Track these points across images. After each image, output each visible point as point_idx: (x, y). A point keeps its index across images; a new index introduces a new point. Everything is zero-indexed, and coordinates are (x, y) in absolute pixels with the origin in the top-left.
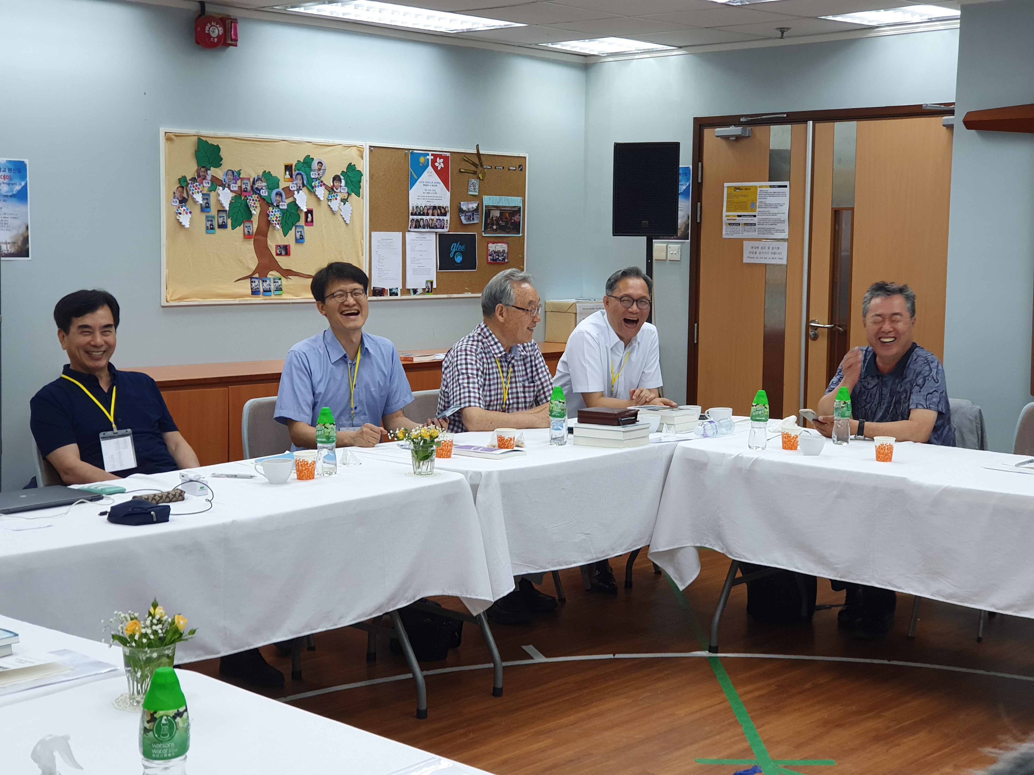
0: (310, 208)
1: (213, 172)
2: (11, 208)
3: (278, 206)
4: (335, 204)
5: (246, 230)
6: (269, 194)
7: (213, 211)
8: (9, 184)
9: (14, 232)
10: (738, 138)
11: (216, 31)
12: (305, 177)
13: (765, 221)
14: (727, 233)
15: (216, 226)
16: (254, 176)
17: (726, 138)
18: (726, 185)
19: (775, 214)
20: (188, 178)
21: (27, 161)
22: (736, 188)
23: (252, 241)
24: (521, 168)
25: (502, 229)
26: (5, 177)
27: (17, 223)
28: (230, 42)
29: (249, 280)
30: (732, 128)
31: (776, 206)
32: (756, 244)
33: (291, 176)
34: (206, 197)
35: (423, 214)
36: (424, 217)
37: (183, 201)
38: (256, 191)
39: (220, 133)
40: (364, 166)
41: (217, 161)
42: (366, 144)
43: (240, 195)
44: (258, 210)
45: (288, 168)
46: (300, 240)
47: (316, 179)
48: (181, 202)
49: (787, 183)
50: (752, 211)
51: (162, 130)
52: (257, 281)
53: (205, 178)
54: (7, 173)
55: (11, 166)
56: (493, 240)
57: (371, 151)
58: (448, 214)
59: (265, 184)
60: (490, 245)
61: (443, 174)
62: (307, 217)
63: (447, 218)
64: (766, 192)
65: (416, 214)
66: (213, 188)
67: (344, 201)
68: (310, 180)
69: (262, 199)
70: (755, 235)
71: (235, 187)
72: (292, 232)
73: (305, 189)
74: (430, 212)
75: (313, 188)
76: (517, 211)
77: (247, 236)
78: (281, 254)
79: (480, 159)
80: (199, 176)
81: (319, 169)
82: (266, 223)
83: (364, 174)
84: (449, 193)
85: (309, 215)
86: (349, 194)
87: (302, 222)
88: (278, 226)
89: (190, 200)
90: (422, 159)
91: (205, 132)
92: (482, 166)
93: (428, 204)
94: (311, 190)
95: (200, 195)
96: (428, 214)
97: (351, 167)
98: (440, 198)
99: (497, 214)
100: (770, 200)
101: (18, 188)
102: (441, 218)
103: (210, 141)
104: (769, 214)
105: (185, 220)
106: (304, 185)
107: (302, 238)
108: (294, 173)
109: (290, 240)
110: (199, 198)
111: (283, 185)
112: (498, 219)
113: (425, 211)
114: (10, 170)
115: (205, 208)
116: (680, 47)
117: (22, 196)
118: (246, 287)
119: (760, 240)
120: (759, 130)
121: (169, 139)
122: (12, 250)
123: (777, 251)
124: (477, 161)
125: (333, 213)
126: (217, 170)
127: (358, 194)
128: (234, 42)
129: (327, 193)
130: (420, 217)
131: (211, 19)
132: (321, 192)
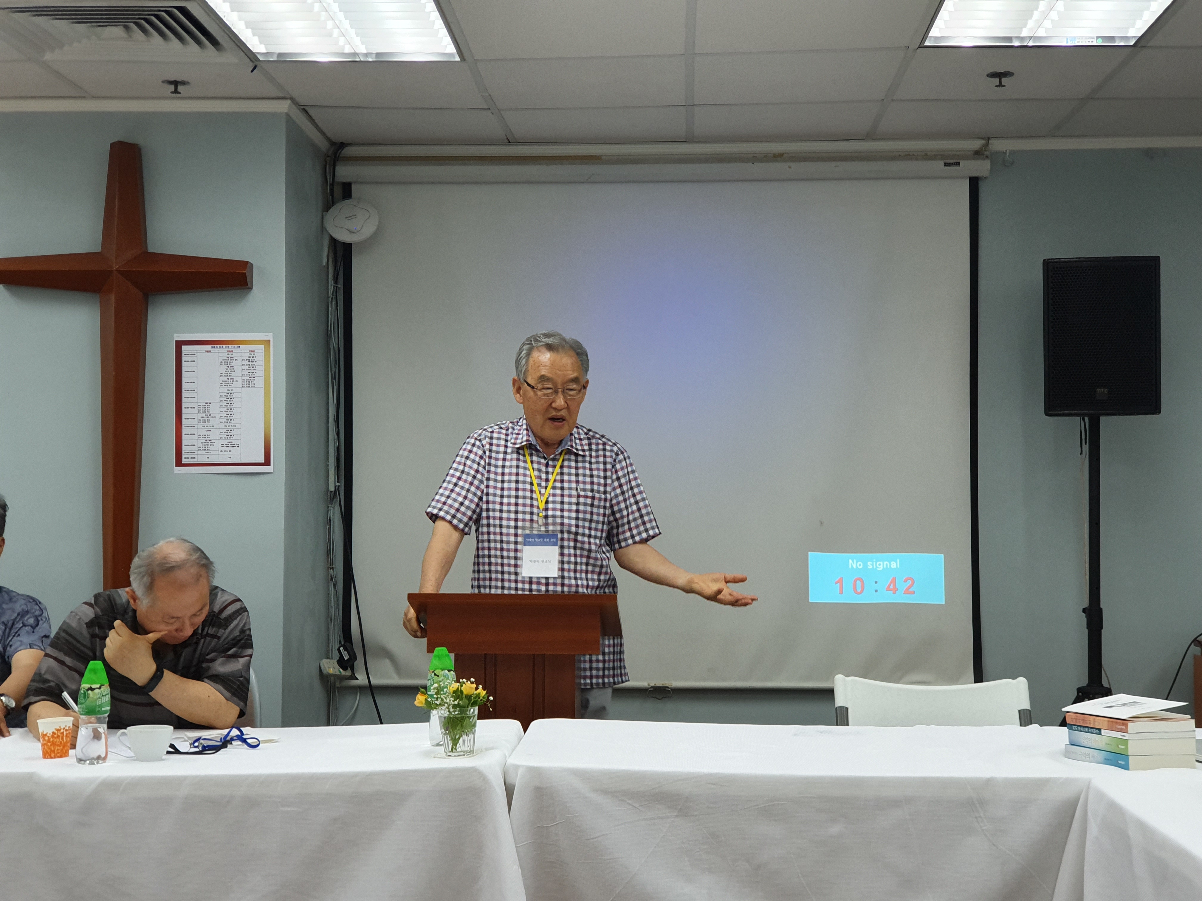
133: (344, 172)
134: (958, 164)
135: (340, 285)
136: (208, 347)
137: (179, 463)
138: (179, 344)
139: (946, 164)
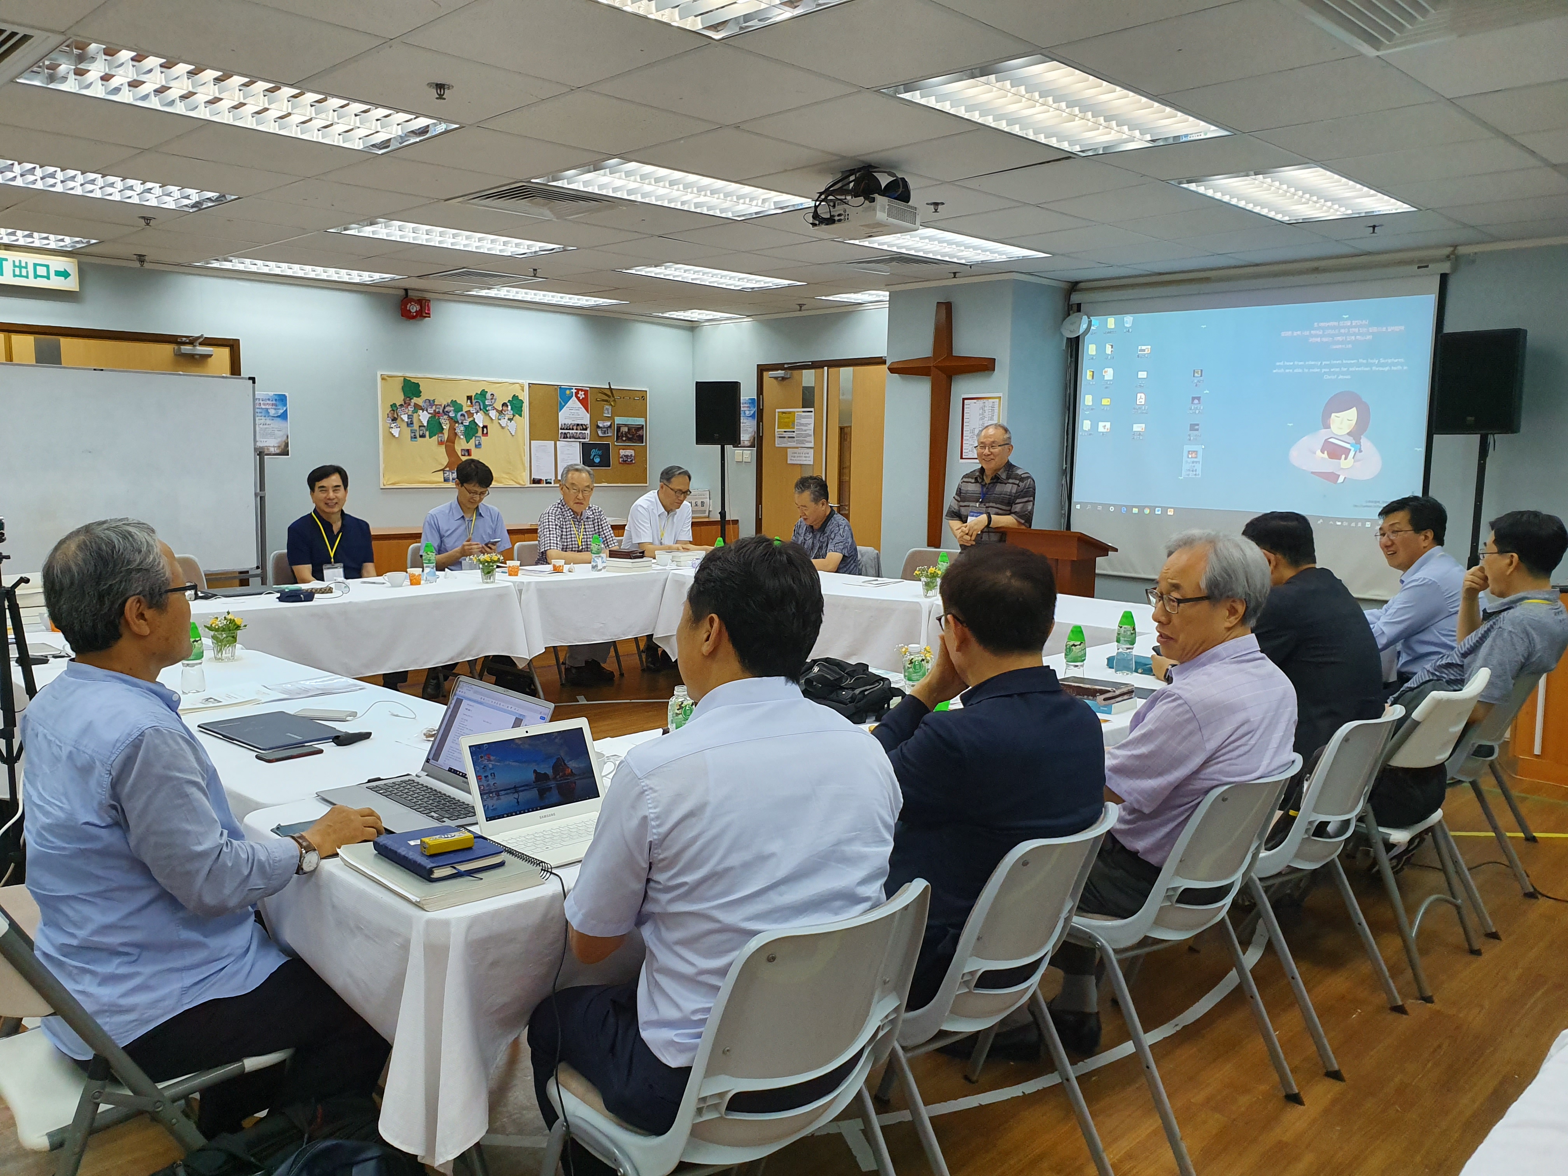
0: (485, 424)
1: (415, 400)
2: (278, 424)
3: (462, 423)
4: (504, 422)
5: (440, 439)
6: (456, 416)
7: (416, 426)
8: (275, 409)
9: (279, 440)
10: (783, 379)
11: (414, 308)
12: (481, 404)
13: (799, 435)
14: (778, 443)
15: (418, 436)
16: (444, 403)
17: (776, 378)
18: (777, 410)
19: (805, 431)
20: (398, 405)
21: (287, 394)
22: (783, 413)
23: (444, 446)
24: (644, 398)
25: (629, 440)
26: (272, 405)
27: (281, 433)
28: (425, 315)
29: (442, 472)
30: (780, 372)
31: (806, 425)
32: (795, 450)
33: (471, 402)
34: (410, 417)
35: (570, 429)
36: (571, 431)
37: (394, 420)
38: (446, 413)
39: (420, 375)
40: (525, 397)
41: (418, 394)
42: (526, 382)
43: (435, 416)
44: (448, 426)
45: (469, 398)
46: (478, 446)
47: (490, 405)
48: (392, 420)
49: (812, 409)
50: (792, 428)
51: (379, 374)
52: (448, 473)
53: (409, 405)
54: (274, 402)
55: (276, 397)
56: (624, 447)
57: (529, 387)
58: (589, 429)
59: (453, 408)
60: (621, 451)
61: (584, 402)
62: (483, 431)
63: (588, 431)
64: (801, 416)
65: (564, 429)
66: (415, 411)
67: (510, 420)
68: (485, 406)
69: (450, 418)
70: (794, 444)
71: (431, 411)
72: (473, 441)
73: (481, 412)
74: (575, 428)
75: (487, 411)
76: (641, 428)
77: (441, 443)
78: (464, 455)
79: (612, 393)
80: (405, 403)
81: (492, 399)
82: (453, 435)
83: (525, 402)
84: (589, 415)
85: (485, 429)
86: (514, 416)
87: (480, 433)
88: (462, 437)
89: (399, 419)
90: (568, 392)
91: (408, 375)
92: (613, 397)
93: (573, 422)
94: (486, 413)
95: (406, 416)
96: (573, 429)
97: (515, 397)
98: (582, 418)
99: (626, 429)
100: (803, 421)
101: (281, 411)
102: (583, 432)
103: (413, 380)
104: (802, 430)
105: (396, 432)
106: (481, 409)
107: (480, 444)
108: (474, 401)
109: (471, 445)
110: (405, 418)
111: (465, 409)
112: (626, 433)
113: (571, 427)
114: (276, 400)
115: (410, 424)
116: (748, 316)
117: (284, 416)
118: (440, 477)
119: (797, 448)
120: (796, 373)
121: (383, 379)
122: (278, 451)
123: (807, 455)
124: (609, 393)
125: (503, 428)
126: (418, 399)
127: (521, 416)
128: (428, 315)
129: (498, 414)
130: (567, 431)
131: (411, 300)
132: (493, 414)
133: (1075, 298)
134: (1427, 267)
135: (1073, 359)
136: (975, 401)
137: (962, 458)
138: (964, 399)
139: (1419, 267)
